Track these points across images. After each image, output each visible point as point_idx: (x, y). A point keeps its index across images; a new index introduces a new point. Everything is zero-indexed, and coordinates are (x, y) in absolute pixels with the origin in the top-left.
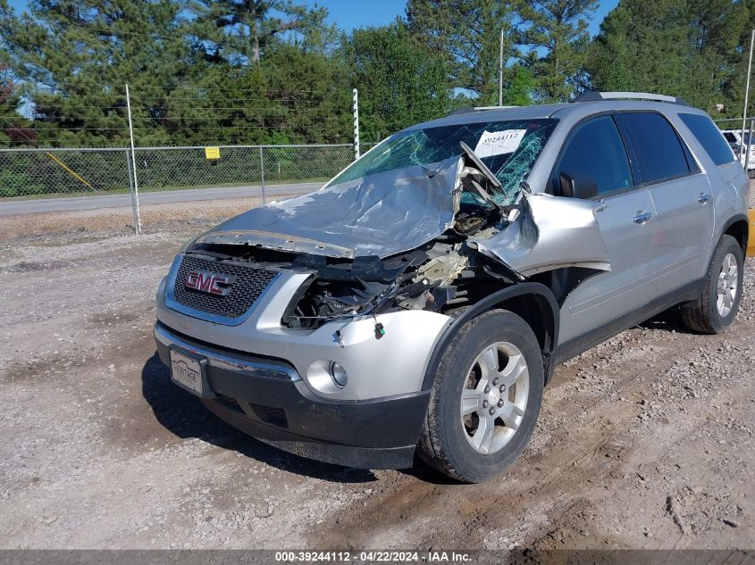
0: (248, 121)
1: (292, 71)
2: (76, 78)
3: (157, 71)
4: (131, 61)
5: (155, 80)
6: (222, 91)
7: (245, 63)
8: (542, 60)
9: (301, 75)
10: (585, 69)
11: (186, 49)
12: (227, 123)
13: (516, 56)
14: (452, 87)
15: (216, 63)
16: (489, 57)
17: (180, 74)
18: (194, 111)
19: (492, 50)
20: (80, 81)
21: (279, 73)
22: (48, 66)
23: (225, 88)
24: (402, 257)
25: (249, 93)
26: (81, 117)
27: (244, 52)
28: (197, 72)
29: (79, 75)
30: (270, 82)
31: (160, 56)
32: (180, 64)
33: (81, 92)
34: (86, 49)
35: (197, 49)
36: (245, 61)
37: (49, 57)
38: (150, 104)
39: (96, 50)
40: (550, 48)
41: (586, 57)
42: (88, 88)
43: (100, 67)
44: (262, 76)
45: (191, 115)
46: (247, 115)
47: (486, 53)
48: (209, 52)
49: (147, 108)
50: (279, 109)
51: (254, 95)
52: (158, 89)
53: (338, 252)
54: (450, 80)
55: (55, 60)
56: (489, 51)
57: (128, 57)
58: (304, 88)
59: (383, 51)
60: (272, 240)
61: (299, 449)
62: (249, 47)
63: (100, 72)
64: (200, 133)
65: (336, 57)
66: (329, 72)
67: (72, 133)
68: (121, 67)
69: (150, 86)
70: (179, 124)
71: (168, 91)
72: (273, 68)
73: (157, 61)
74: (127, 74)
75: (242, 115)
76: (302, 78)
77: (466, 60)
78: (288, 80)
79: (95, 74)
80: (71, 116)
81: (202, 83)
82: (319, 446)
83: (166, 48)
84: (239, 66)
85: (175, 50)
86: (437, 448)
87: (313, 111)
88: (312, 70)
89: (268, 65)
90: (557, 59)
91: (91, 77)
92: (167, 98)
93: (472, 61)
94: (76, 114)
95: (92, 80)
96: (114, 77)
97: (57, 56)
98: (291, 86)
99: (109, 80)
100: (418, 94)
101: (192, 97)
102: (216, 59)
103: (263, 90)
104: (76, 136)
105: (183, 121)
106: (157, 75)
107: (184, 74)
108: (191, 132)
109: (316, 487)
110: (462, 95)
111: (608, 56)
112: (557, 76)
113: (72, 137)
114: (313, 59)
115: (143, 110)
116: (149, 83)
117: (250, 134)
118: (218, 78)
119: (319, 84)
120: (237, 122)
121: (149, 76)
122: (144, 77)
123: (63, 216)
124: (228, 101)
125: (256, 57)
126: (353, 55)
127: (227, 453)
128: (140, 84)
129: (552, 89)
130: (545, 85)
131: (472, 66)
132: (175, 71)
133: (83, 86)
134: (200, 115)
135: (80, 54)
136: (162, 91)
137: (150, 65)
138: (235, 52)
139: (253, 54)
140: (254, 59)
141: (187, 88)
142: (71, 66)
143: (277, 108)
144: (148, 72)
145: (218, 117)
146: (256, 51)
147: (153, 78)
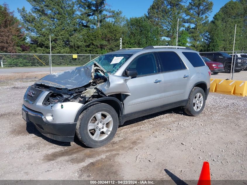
0: (95, 46)
1: (110, 31)
2: (43, 31)
3: (67, 30)
4: (60, 27)
5: (67, 33)
6: (87, 36)
7: (95, 28)
8: (193, 28)
9: (112, 32)
10: (207, 31)
11: (77, 23)
12: (88, 46)
13: (184, 27)
14: (161, 37)
15: (86, 27)
16: (174, 27)
17: (75, 31)
18: (78, 43)
19: (175, 25)
20: (44, 32)
21: (106, 31)
22: (35, 27)
23: (88, 35)
24: (78, 89)
25: (96, 37)
26: (44, 43)
27: (95, 24)
28: (80, 30)
29: (44, 31)
30: (103, 34)
31: (69, 25)
32: (75, 28)
33: (44, 36)
34: (47, 23)
35: (81, 23)
36: (95, 27)
37: (35, 25)
38: (65, 40)
39: (50, 23)
40: (195, 24)
41: (207, 28)
42: (46, 35)
43: (50, 28)
44: (100, 32)
45: (77, 43)
46: (94, 44)
47: (173, 26)
48: (84, 24)
49: (64, 41)
50: (105, 43)
51: (97, 38)
52: (68, 36)
53: (61, 87)
54: (161, 34)
55: (37, 26)
56: (174, 25)
57: (59, 26)
58: (113, 36)
59: (139, 25)
60: (47, 83)
61: (48, 136)
62: (96, 23)
63: (50, 30)
64: (79, 49)
65: (124, 26)
66: (121, 31)
67: (41, 48)
68: (57, 28)
69: (65, 34)
70: (73, 46)
71: (70, 36)
72: (104, 30)
73: (68, 27)
74: (58, 31)
75: (93, 44)
76: (113, 33)
77: (166, 28)
78: (108, 33)
79: (49, 30)
80: (41, 43)
81: (81, 34)
82: (52, 135)
83: (71, 23)
84: (93, 29)
85: (73, 23)
86: (80, 137)
87: (116, 43)
88: (116, 30)
89: (102, 29)
90: (197, 28)
91: (47, 31)
92: (70, 38)
93: (168, 28)
94: (42, 42)
95: (48, 32)
96: (55, 31)
97: (38, 25)
98: (109, 35)
99: (53, 33)
100: (150, 39)
101: (78, 38)
102: (86, 26)
103: (100, 36)
104: (42, 49)
105: (74, 45)
106: (67, 31)
107: (76, 31)
108: (77, 49)
109: (55, 146)
110: (164, 39)
111: (215, 27)
112: (197, 34)
113: (41, 49)
114: (117, 27)
115: (62, 42)
116: (65, 33)
117: (95, 50)
118: (86, 32)
119: (117, 35)
120: (91, 46)
121: (65, 31)
122: (63, 32)
123: (33, 73)
124: (89, 39)
125: (99, 26)
126: (130, 26)
127: (39, 138)
128: (62, 34)
129: (195, 38)
130: (193, 37)
131: (168, 30)
132: (73, 30)
133: (45, 34)
134: (80, 44)
135: (45, 24)
136: (69, 36)
137: (66, 28)
138: (92, 24)
139: (98, 25)
140: (98, 26)
141: (76, 35)
142: (42, 28)
143: (104, 42)
144: (65, 30)
145: (85, 44)
146: (99, 24)
147: (66, 32)
